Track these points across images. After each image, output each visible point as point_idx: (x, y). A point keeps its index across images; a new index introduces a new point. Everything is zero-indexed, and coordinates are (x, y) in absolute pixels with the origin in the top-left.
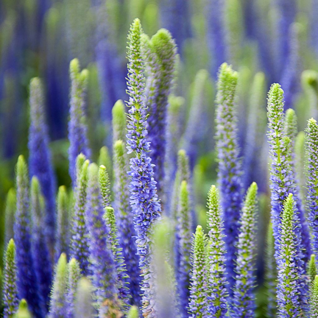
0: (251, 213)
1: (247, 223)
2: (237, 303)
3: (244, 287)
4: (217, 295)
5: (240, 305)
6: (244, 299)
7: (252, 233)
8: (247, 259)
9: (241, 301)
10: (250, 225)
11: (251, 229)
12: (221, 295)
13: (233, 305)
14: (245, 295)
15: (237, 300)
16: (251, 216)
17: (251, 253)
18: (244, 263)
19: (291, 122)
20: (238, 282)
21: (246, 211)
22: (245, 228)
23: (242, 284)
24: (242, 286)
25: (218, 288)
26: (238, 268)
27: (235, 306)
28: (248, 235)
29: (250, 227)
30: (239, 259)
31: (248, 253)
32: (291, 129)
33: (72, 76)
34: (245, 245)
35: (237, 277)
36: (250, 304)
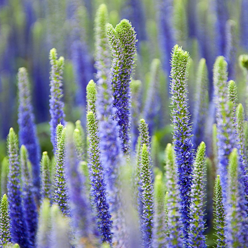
0: (201, 167)
1: (197, 176)
2: (191, 243)
3: (196, 230)
4: (175, 236)
5: (194, 244)
6: (196, 239)
7: (202, 184)
8: (198, 206)
9: (194, 241)
10: (200, 177)
11: (201, 181)
12: (178, 236)
13: (187, 244)
14: (198, 236)
15: (191, 240)
16: (201, 170)
17: (202, 201)
18: (195, 209)
19: (232, 91)
20: (191, 225)
21: (197, 166)
22: (196, 180)
23: (195, 227)
24: (195, 228)
25: (175, 230)
26: (191, 213)
27: (190, 245)
28: (198, 186)
29: (200, 179)
30: (192, 206)
31: (199, 200)
32: (233, 97)
33: (52, 62)
34: (197, 194)
35: (191, 220)
36: (202, 243)
